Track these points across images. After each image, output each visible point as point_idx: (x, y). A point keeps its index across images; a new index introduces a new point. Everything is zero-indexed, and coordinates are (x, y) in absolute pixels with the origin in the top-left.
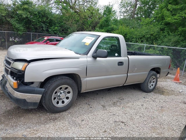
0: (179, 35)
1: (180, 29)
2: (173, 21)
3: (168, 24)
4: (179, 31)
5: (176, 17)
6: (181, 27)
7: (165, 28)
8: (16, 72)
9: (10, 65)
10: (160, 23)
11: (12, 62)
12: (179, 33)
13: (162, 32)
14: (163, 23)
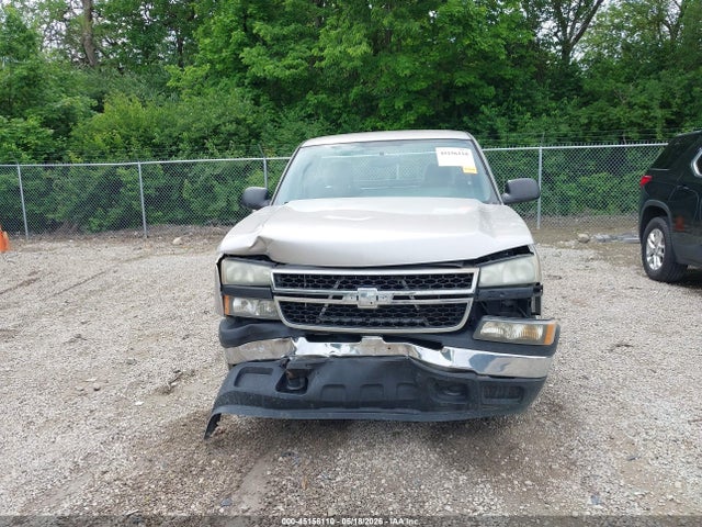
2: (287, 72)
3: (258, 83)
4: (308, 106)
5: (288, 61)
6: (311, 92)
7: (258, 96)
9: (466, 285)
10: (235, 80)
11: (474, 270)
14: (247, 81)
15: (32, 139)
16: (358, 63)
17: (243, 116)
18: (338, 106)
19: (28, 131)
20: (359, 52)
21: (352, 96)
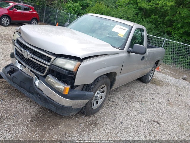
0: (150, 22)
1: (153, 17)
2: (148, 7)
3: (141, 9)
4: (151, 19)
5: (150, 4)
6: (154, 15)
7: (139, 12)
8: (66, 74)
9: (49, 61)
10: (135, 6)
11: (53, 58)
12: (151, 20)
13: (136, 16)
14: (137, 7)
15: (76, 9)
16: (168, 8)
17: (129, 16)
18: (160, 21)
19: (76, 7)
20: (170, 4)
21: (166, 19)
